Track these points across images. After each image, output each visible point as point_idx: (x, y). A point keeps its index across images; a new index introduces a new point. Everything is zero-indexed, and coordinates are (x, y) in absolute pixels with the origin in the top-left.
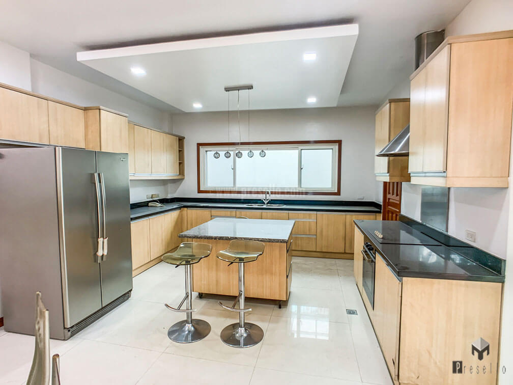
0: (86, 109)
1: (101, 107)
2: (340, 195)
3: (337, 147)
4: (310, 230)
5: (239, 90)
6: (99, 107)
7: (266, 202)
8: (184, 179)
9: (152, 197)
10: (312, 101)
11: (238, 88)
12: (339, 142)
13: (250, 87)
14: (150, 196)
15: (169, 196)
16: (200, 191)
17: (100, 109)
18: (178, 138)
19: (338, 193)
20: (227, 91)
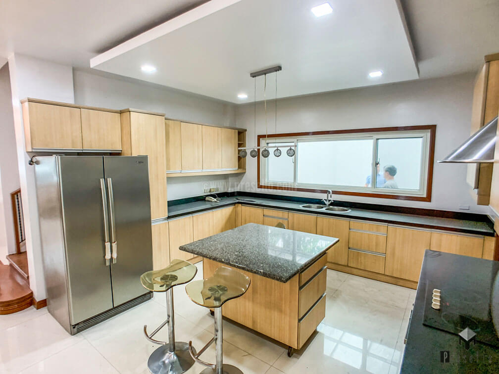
0: (121, 112)
1: (131, 109)
2: (430, 201)
3: (429, 134)
4: (377, 245)
5: (265, 74)
6: (129, 109)
7: (327, 203)
8: (245, 173)
9: (210, 191)
10: (376, 76)
11: (265, 72)
12: (433, 128)
13: (279, 68)
14: (208, 191)
15: (230, 190)
16: (260, 187)
17: (130, 112)
18: (237, 131)
19: (428, 198)
20: (253, 77)
